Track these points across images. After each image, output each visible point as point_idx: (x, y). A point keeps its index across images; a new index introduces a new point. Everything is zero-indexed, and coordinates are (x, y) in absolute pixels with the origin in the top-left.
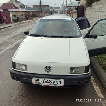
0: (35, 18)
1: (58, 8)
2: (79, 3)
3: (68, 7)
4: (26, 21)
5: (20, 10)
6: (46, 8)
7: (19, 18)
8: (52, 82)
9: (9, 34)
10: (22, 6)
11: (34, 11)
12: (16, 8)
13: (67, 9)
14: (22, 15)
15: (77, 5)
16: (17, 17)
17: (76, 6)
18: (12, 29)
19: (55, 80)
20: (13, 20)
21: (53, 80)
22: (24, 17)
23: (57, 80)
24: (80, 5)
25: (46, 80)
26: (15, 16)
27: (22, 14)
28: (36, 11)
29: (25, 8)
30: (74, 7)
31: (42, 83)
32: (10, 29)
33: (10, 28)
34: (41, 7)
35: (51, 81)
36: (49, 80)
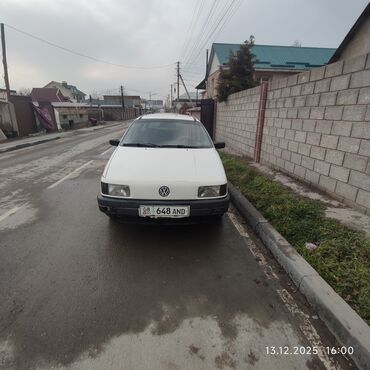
0: (109, 123)
1: (160, 102)
2: (203, 93)
3: (181, 100)
4: (92, 128)
5: (75, 103)
6: (135, 102)
7: (75, 122)
8: (172, 211)
9: (60, 153)
10: (79, 96)
11: (107, 108)
12: (66, 99)
13: (179, 106)
14: (81, 115)
15: (200, 98)
16: (69, 118)
17: (197, 101)
18: (63, 143)
19: (176, 208)
20: (62, 126)
21: (172, 208)
22: (85, 118)
23: (179, 208)
24: (205, 98)
25: (161, 208)
26: (65, 117)
27: (81, 112)
28: (111, 108)
29: (84, 101)
30: (193, 101)
31: (155, 214)
32: (60, 144)
33: (59, 141)
34: (122, 98)
35: (169, 210)
36: (166, 207)
